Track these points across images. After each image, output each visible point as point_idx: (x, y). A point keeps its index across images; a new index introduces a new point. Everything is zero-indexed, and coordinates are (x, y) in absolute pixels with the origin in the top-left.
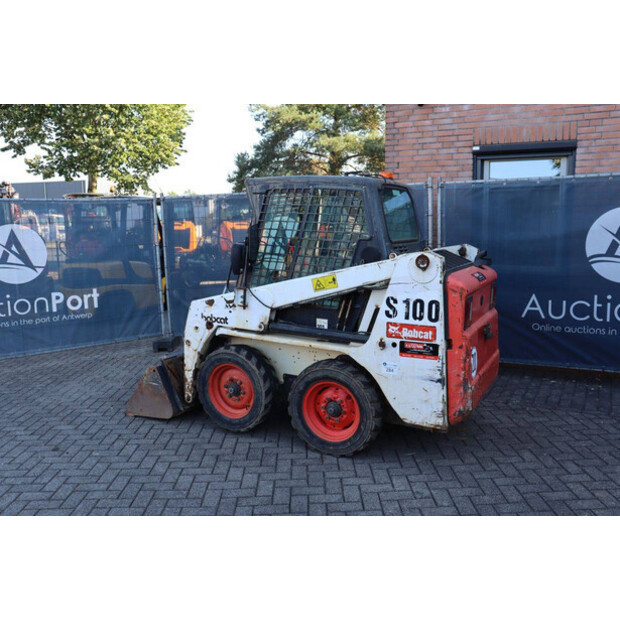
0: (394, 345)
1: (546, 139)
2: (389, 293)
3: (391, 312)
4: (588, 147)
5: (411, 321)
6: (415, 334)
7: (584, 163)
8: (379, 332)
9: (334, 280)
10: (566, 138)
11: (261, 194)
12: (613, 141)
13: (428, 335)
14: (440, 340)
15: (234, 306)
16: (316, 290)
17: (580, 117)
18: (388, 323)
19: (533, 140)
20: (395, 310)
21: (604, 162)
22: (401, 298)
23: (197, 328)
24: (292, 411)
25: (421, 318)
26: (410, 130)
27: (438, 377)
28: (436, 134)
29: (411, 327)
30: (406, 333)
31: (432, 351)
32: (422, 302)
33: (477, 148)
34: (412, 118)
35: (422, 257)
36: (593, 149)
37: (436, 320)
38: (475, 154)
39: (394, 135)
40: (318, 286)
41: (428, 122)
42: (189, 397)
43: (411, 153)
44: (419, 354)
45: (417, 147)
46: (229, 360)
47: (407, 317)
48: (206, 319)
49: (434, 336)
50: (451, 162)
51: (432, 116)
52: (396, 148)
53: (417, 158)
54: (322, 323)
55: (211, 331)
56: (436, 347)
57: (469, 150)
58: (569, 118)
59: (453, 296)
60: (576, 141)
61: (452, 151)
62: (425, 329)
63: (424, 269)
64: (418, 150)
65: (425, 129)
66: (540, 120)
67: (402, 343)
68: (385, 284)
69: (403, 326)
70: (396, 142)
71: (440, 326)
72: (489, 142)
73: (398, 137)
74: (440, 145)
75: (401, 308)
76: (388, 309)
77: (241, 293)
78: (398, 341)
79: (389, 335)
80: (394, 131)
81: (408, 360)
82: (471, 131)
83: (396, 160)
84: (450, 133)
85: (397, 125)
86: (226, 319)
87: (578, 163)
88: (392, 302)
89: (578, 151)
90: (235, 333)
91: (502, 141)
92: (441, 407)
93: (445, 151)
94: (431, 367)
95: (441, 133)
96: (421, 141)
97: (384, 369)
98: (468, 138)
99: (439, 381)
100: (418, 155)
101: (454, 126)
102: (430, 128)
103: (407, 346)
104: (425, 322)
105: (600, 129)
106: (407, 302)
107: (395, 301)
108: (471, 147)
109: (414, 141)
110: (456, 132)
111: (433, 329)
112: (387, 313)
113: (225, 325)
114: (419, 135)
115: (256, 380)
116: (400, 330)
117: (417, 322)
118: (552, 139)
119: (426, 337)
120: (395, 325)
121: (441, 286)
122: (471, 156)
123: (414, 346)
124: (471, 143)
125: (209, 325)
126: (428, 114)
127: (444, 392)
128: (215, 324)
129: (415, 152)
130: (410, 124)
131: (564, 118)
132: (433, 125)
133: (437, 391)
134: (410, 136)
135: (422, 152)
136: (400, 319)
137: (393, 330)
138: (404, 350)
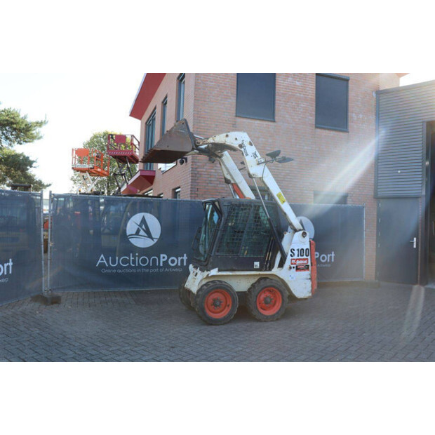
0: (294, 268)
2: (292, 247)
5: (300, 257)
6: (301, 262)
8: (288, 263)
13: (305, 262)
14: (309, 264)
18: (292, 259)
20: (294, 254)
22: (296, 249)
26: (204, 173)
27: (309, 277)
29: (299, 260)
30: (298, 262)
31: (307, 268)
32: (303, 250)
35: (304, 233)
39: (196, 174)
43: (204, 184)
44: (303, 269)
47: (298, 256)
49: (308, 262)
52: (197, 181)
53: (207, 187)
54: (257, 264)
56: (308, 266)
59: (312, 246)
62: (304, 259)
63: (304, 237)
65: (211, 174)
67: (297, 266)
69: (297, 259)
70: (196, 178)
71: (309, 257)
73: (198, 175)
75: (296, 252)
76: (291, 253)
78: (295, 266)
79: (292, 264)
80: (195, 172)
81: (299, 273)
83: (197, 187)
92: (310, 289)
94: (306, 274)
97: (290, 278)
99: (310, 279)
104: (305, 257)
106: (298, 250)
107: (294, 250)
109: (206, 179)
111: (307, 259)
112: (291, 255)
114: (208, 176)
116: (296, 261)
117: (302, 257)
120: (294, 259)
121: (309, 243)
123: (301, 267)
127: (311, 283)
130: (204, 170)
133: (309, 283)
134: (204, 176)
135: (210, 185)
136: (296, 257)
137: (293, 261)
138: (297, 269)
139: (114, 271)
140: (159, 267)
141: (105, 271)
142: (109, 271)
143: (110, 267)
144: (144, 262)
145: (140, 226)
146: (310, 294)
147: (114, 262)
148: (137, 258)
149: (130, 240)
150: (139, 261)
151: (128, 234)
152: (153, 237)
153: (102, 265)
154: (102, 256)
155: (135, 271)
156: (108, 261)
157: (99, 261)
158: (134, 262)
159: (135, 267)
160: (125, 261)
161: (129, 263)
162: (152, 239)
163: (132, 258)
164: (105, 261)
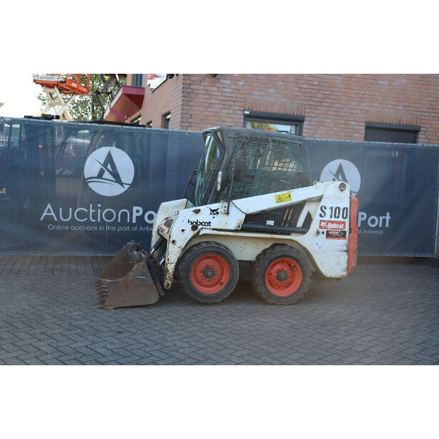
0: (323, 233)
1: (288, 113)
2: (322, 204)
3: (323, 214)
4: (310, 121)
5: (333, 219)
6: (335, 226)
7: (308, 131)
8: (314, 226)
9: (290, 196)
10: (299, 114)
11: (235, 138)
12: (323, 120)
13: (341, 226)
14: (347, 229)
15: (218, 213)
16: (277, 202)
17: (306, 102)
18: (321, 221)
19: (280, 112)
20: (325, 214)
21: (318, 131)
22: (328, 206)
23: (183, 230)
24: (258, 280)
25: (338, 217)
26: (201, 92)
27: (345, 248)
28: (220, 98)
29: (332, 222)
30: (330, 226)
31: (343, 235)
32: (339, 208)
33: (247, 112)
34: (203, 83)
35: (342, 184)
36: (312, 123)
37: (346, 218)
38: (246, 116)
39: (189, 93)
40: (279, 200)
41: (214, 89)
42: (168, 284)
43: (202, 108)
44: (337, 237)
45: (205, 105)
46: (213, 251)
47: (331, 217)
48: (192, 223)
49: (344, 227)
50: (229, 120)
51: (218, 85)
52: (190, 103)
53: (205, 113)
54: (270, 223)
55: (195, 232)
56: (345, 232)
57: (241, 113)
58: (301, 102)
59: (353, 204)
60: (304, 117)
61: (230, 111)
62: (340, 223)
63: (342, 191)
64: (206, 107)
65: (212, 93)
66: (285, 100)
67: (328, 232)
68: (320, 199)
69: (329, 222)
70: (190, 99)
71: (347, 221)
72: (254, 110)
73: (192, 95)
74: (222, 106)
75: (328, 212)
76: (321, 212)
77: (226, 204)
78: (325, 231)
79: (321, 227)
80: (189, 91)
81: (330, 241)
82: (243, 100)
83: (190, 112)
84: (229, 99)
85: (192, 86)
86: (210, 222)
87: (304, 130)
88: (323, 208)
89: (305, 123)
90: (215, 232)
91: (262, 110)
92: (346, 265)
93: (225, 111)
94: (341, 243)
95: (223, 98)
96: (209, 101)
97: (317, 247)
98: (241, 104)
99: (345, 251)
100: (206, 111)
101: (233, 95)
102: (216, 93)
103: (330, 233)
104: (341, 219)
105: (316, 112)
106: (331, 208)
107: (325, 208)
108: (244, 111)
109: (204, 100)
110: (234, 99)
111: (344, 223)
112: (321, 216)
113: (209, 227)
114: (207, 97)
115: (233, 263)
116: (327, 224)
117: (337, 220)
118: (291, 113)
119: (340, 227)
120: (324, 221)
121: (349, 200)
122: (243, 117)
123: (334, 233)
124: (242, 108)
125: (194, 228)
126: (215, 83)
127: (347, 257)
128: (200, 227)
129: (204, 109)
130: (202, 87)
131: (298, 102)
132: (218, 91)
133: (344, 257)
134: (201, 96)
135: (209, 109)
136: (327, 218)
137: (323, 224)
138: (329, 235)
139: (67, 228)
140: (131, 224)
141: (54, 227)
142: (59, 228)
143: (60, 222)
144: (109, 215)
145: (105, 165)
146: (345, 273)
147: (66, 216)
148: (99, 210)
149: (90, 184)
150: (102, 214)
151: (86, 177)
152: (123, 182)
153: (49, 219)
154: (49, 206)
155: (95, 228)
156: (57, 214)
157: (45, 214)
158: (95, 216)
159: (96, 224)
160: (81, 215)
161: (89, 218)
162: (122, 184)
163: (91, 211)
164: (53, 214)
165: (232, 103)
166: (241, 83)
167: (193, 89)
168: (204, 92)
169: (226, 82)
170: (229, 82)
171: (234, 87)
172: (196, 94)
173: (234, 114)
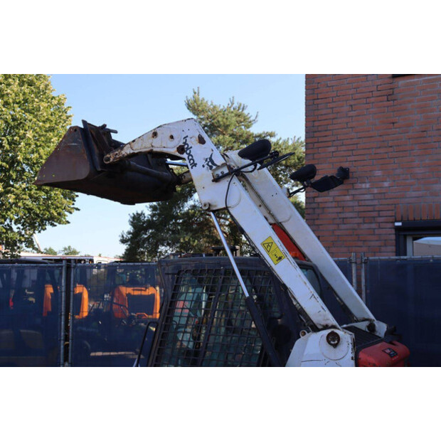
11: (173, 274)
26: (330, 205)
28: (357, 209)
33: (399, 224)
34: (332, 193)
35: (332, 333)
38: (397, 228)
39: (314, 209)
41: (348, 198)
43: (331, 227)
45: (338, 221)
50: (373, 237)
51: (353, 192)
53: (338, 233)
57: (390, 225)
61: (373, 226)
63: (335, 346)
64: (338, 224)
72: (411, 218)
73: (318, 211)
74: (361, 220)
80: (314, 205)
82: (392, 207)
84: (370, 208)
85: (318, 200)
93: (366, 226)
95: (362, 209)
96: (342, 216)
98: (389, 213)
100: (338, 229)
101: (376, 202)
102: (351, 204)
108: (393, 222)
110: (377, 208)
114: (339, 210)
122: (393, 231)
124: (391, 219)
126: (348, 190)
129: (335, 227)
130: (331, 199)
132: (353, 200)
165: (375, 214)
166: (386, 184)
167: (318, 203)
168: (334, 204)
169: (363, 186)
170: (368, 186)
171: (376, 191)
172: (323, 208)
173: (380, 228)
